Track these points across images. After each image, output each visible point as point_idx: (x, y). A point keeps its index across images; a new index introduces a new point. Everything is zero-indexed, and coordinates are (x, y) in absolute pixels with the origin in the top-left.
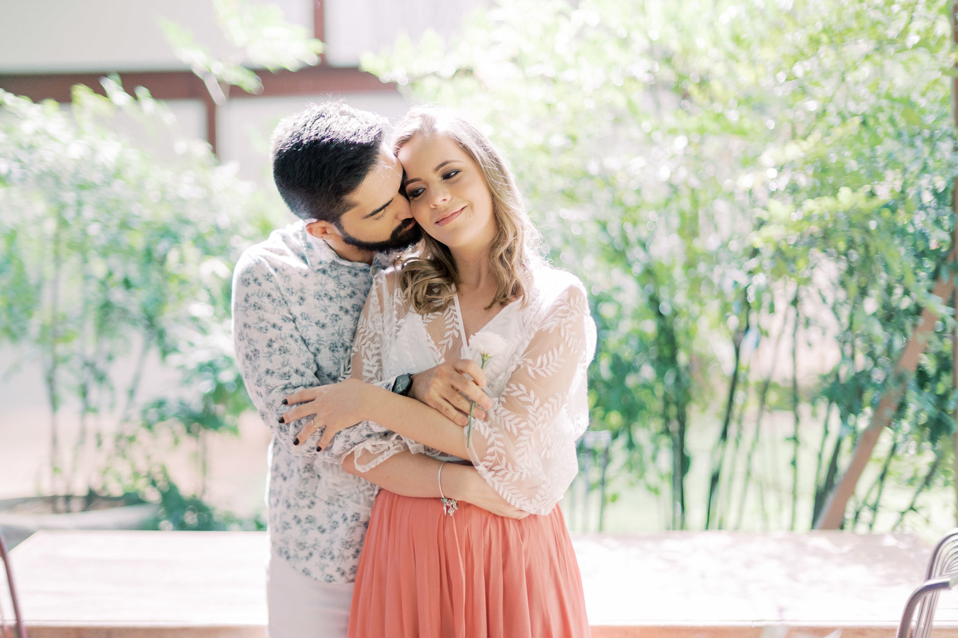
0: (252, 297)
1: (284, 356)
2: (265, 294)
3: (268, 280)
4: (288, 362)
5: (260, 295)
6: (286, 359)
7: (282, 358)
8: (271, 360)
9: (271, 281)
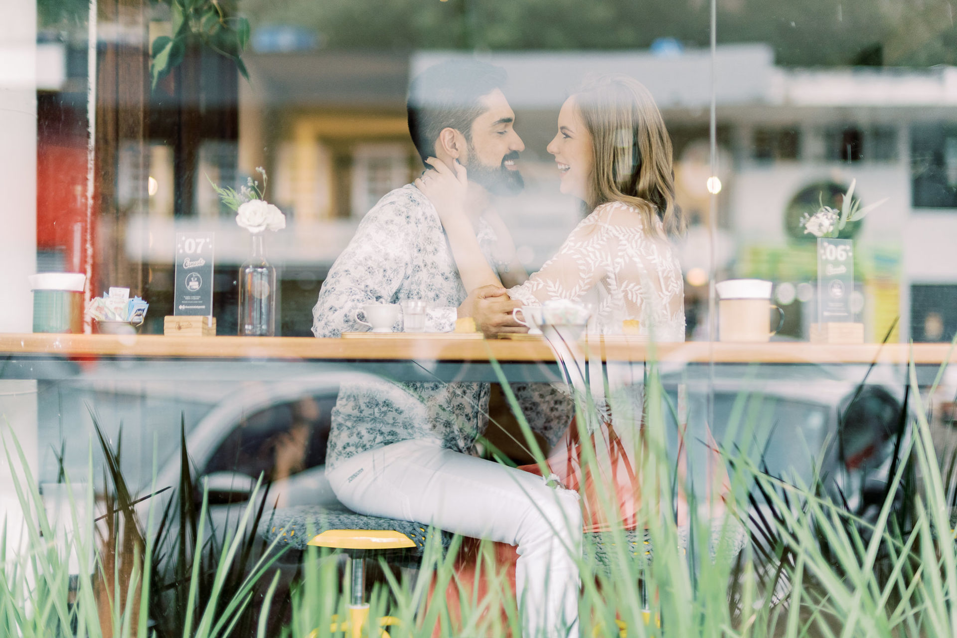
1: (367, 274)
3: (416, 223)
4: (365, 280)
6: (366, 277)
7: (365, 273)
8: (357, 267)
9: (417, 226)
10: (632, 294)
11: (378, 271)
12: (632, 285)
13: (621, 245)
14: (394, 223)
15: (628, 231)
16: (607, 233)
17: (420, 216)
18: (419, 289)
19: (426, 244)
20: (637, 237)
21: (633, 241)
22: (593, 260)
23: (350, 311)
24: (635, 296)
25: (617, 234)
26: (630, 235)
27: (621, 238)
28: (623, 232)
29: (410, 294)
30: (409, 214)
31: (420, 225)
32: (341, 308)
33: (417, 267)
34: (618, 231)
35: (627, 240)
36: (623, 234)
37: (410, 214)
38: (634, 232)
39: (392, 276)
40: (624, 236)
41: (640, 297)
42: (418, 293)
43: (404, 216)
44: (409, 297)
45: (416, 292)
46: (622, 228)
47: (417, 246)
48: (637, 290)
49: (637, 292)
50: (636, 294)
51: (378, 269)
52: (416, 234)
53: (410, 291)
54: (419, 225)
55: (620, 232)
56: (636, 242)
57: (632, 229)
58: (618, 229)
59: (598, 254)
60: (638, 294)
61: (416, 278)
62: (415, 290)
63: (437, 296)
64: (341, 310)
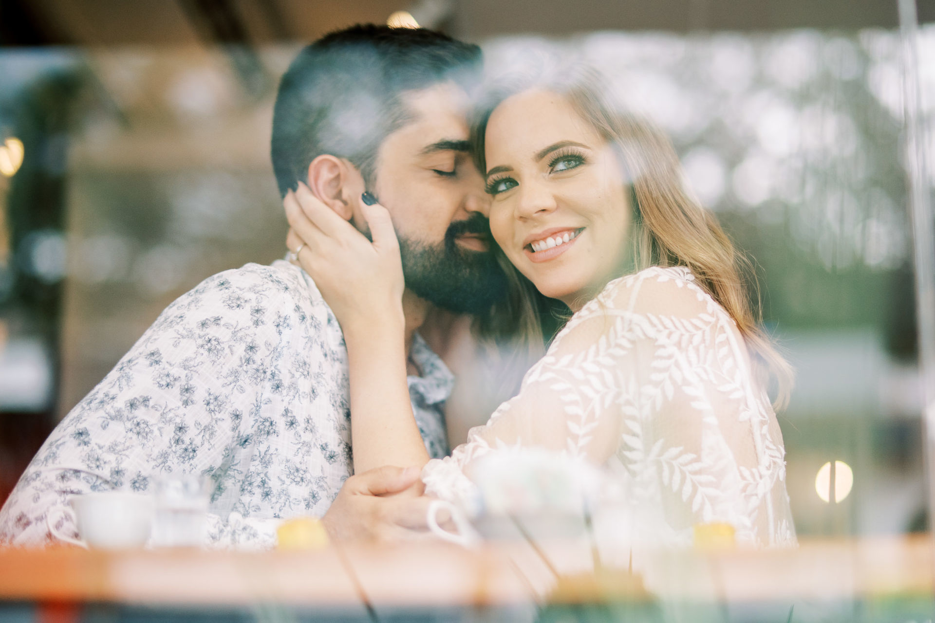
0: (223, 328)
2: (249, 340)
3: (278, 326)
5: (240, 334)
9: (280, 333)
10: (672, 473)
11: (160, 429)
12: (674, 451)
13: (661, 358)
14: (222, 322)
15: (678, 324)
16: (630, 330)
17: (288, 310)
18: (266, 475)
19: (297, 375)
20: (697, 340)
21: (691, 348)
22: (597, 392)
23: (58, 526)
24: (677, 478)
25: (651, 332)
26: (682, 335)
27: (662, 339)
28: (666, 328)
29: (247, 483)
30: (262, 305)
31: (287, 329)
32: (40, 519)
33: (267, 424)
34: (654, 326)
35: (679, 345)
36: (667, 331)
37: (264, 304)
38: (690, 328)
39: (198, 441)
40: (669, 335)
41: (692, 481)
42: (263, 482)
43: (247, 309)
44: (243, 490)
45: (260, 480)
46: (663, 318)
47: (273, 375)
48: (686, 465)
49: (684, 468)
50: (682, 473)
51: (161, 425)
52: (275, 349)
53: (246, 477)
54: (286, 332)
55: (661, 327)
56: (697, 350)
57: (686, 323)
58: (655, 320)
59: (609, 377)
60: (688, 474)
61: (263, 448)
62: (258, 474)
63: (314, 497)
64: (39, 523)
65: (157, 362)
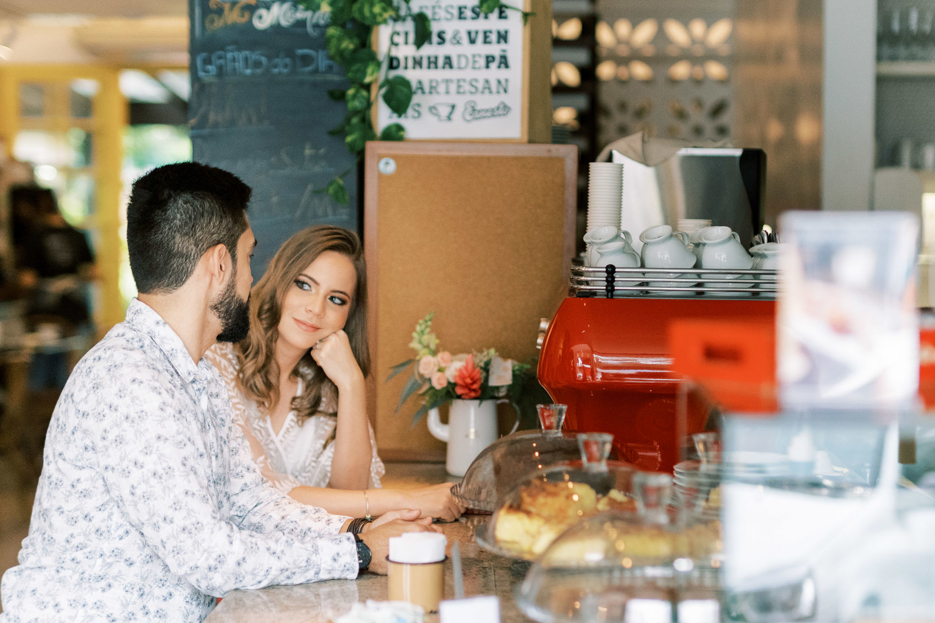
65: (88, 415)
